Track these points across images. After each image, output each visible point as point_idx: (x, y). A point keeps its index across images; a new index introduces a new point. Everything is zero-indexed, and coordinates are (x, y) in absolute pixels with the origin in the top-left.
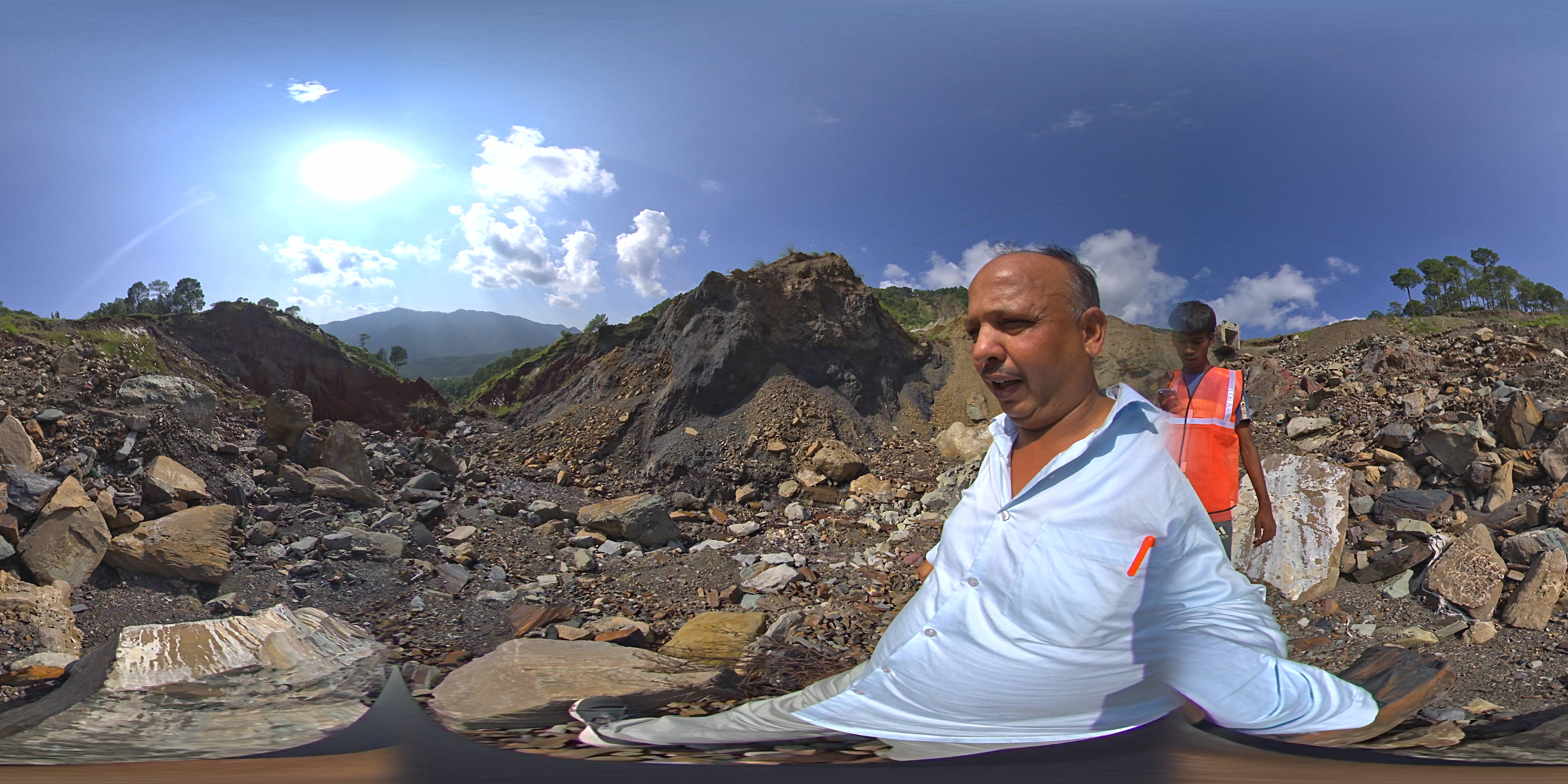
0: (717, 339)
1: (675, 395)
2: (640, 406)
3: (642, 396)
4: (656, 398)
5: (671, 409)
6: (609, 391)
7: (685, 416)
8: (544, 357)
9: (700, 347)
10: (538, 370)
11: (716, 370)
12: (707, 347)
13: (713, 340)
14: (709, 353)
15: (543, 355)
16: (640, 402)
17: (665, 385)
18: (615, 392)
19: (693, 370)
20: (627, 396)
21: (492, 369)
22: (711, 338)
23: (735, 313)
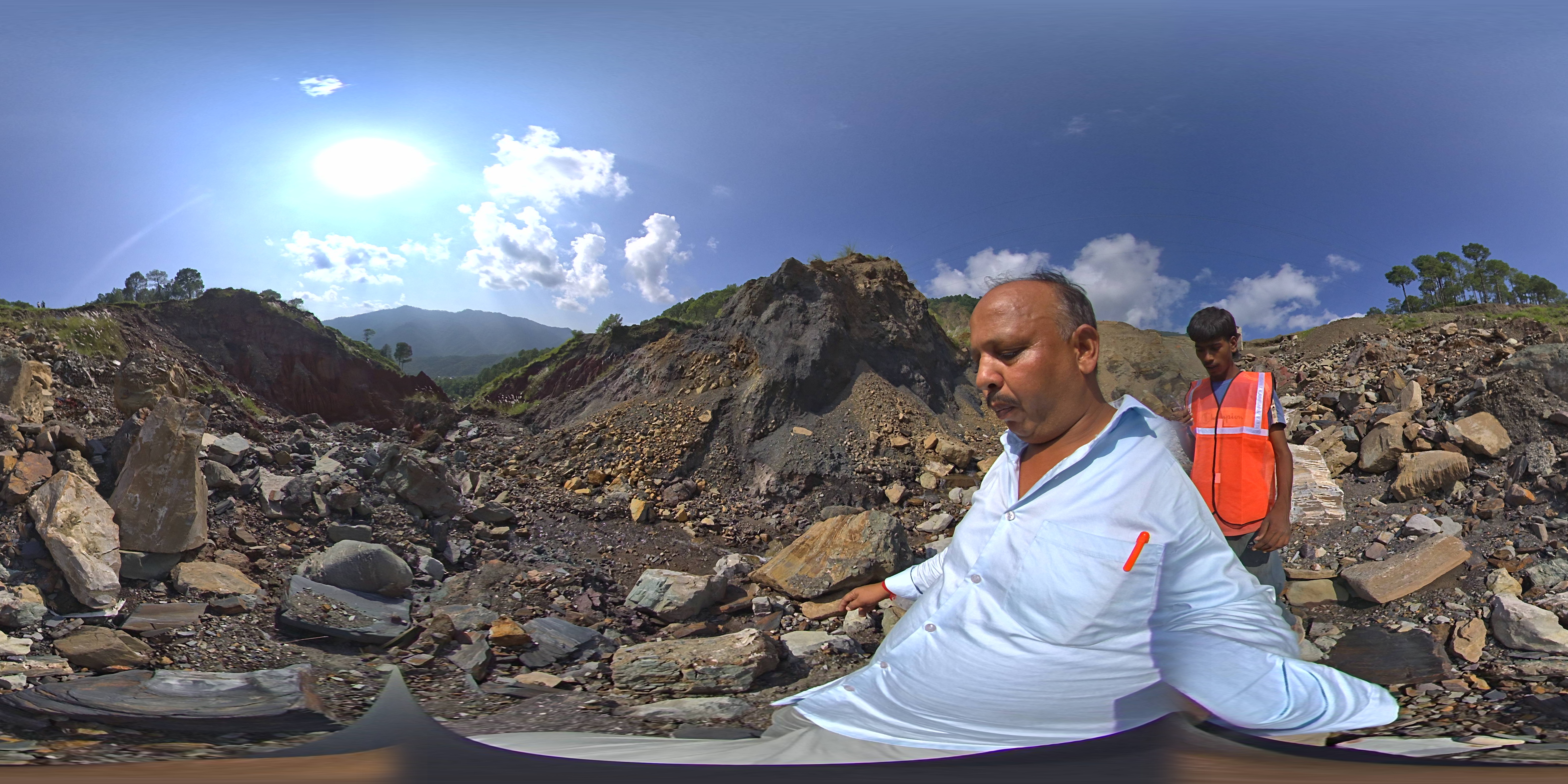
0: (803, 329)
1: (771, 389)
2: (723, 402)
3: (723, 390)
4: (741, 392)
5: (769, 404)
6: (671, 384)
7: (787, 414)
8: (554, 356)
9: (788, 335)
10: (547, 369)
11: (813, 361)
12: (797, 337)
13: (800, 330)
14: (800, 344)
15: (553, 355)
16: (722, 397)
17: (747, 378)
18: (679, 386)
19: (787, 361)
20: (699, 390)
21: (498, 369)
22: (797, 327)
23: (818, 304)
